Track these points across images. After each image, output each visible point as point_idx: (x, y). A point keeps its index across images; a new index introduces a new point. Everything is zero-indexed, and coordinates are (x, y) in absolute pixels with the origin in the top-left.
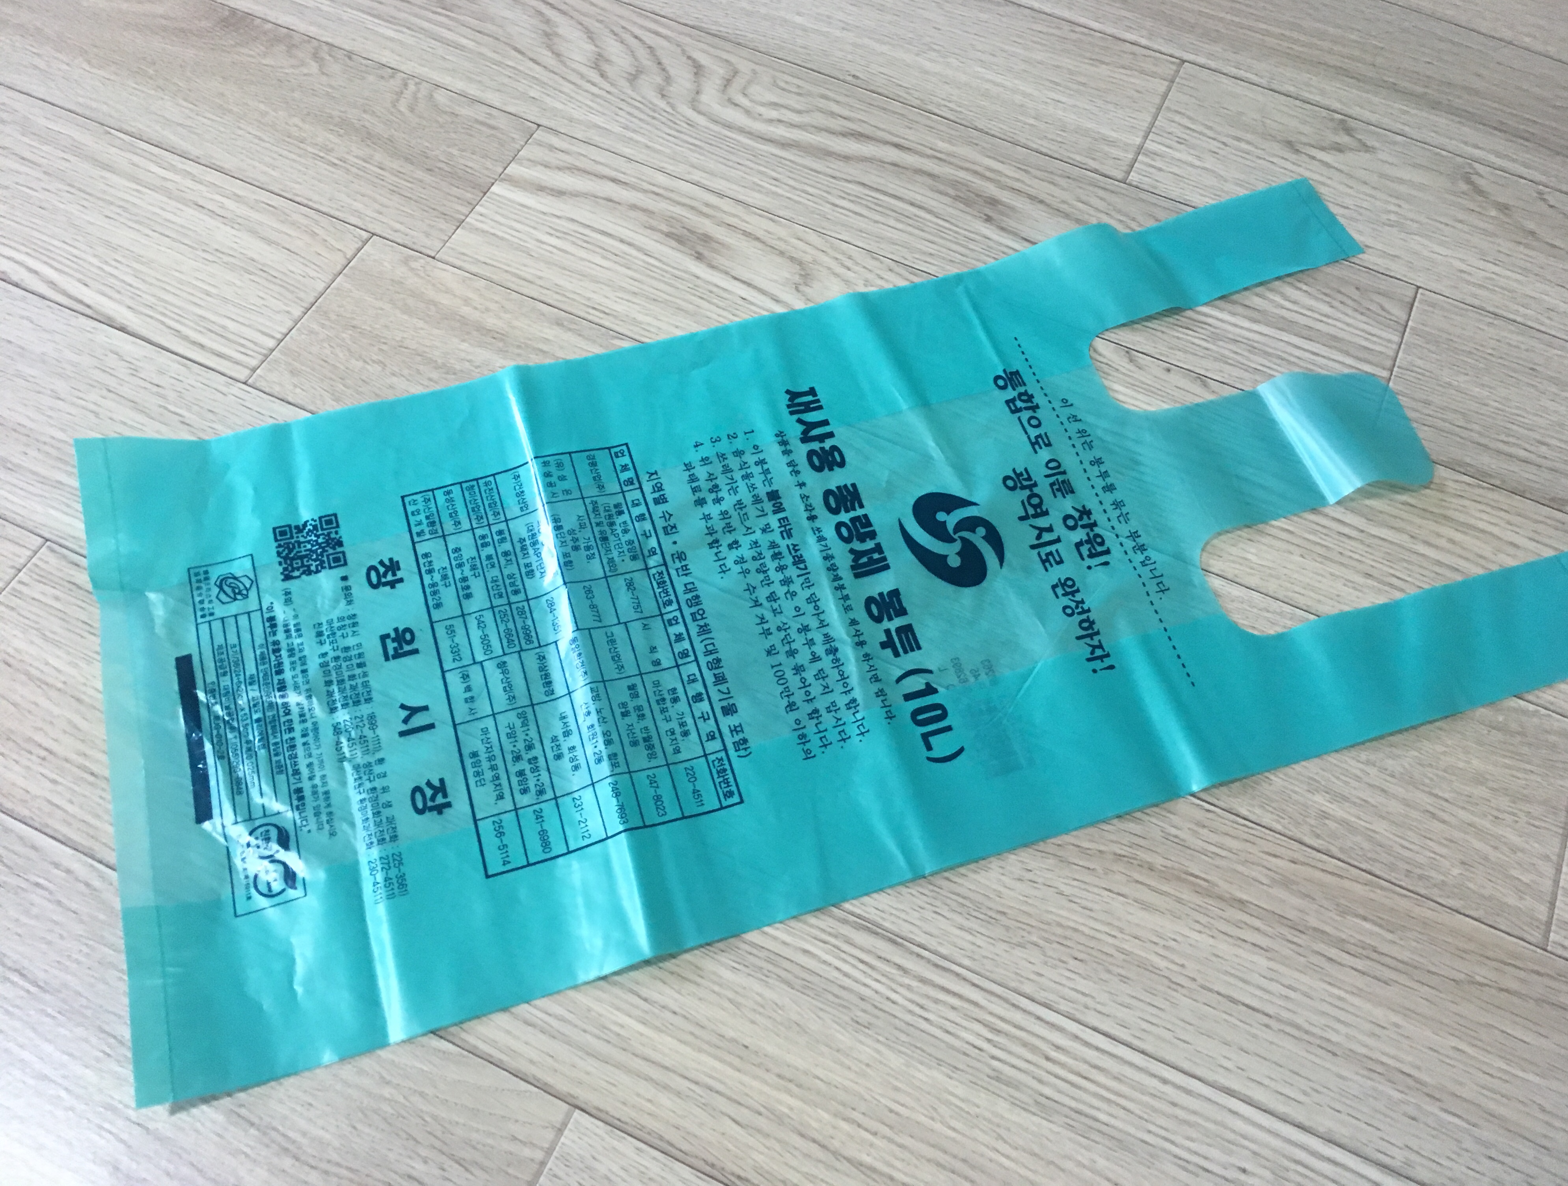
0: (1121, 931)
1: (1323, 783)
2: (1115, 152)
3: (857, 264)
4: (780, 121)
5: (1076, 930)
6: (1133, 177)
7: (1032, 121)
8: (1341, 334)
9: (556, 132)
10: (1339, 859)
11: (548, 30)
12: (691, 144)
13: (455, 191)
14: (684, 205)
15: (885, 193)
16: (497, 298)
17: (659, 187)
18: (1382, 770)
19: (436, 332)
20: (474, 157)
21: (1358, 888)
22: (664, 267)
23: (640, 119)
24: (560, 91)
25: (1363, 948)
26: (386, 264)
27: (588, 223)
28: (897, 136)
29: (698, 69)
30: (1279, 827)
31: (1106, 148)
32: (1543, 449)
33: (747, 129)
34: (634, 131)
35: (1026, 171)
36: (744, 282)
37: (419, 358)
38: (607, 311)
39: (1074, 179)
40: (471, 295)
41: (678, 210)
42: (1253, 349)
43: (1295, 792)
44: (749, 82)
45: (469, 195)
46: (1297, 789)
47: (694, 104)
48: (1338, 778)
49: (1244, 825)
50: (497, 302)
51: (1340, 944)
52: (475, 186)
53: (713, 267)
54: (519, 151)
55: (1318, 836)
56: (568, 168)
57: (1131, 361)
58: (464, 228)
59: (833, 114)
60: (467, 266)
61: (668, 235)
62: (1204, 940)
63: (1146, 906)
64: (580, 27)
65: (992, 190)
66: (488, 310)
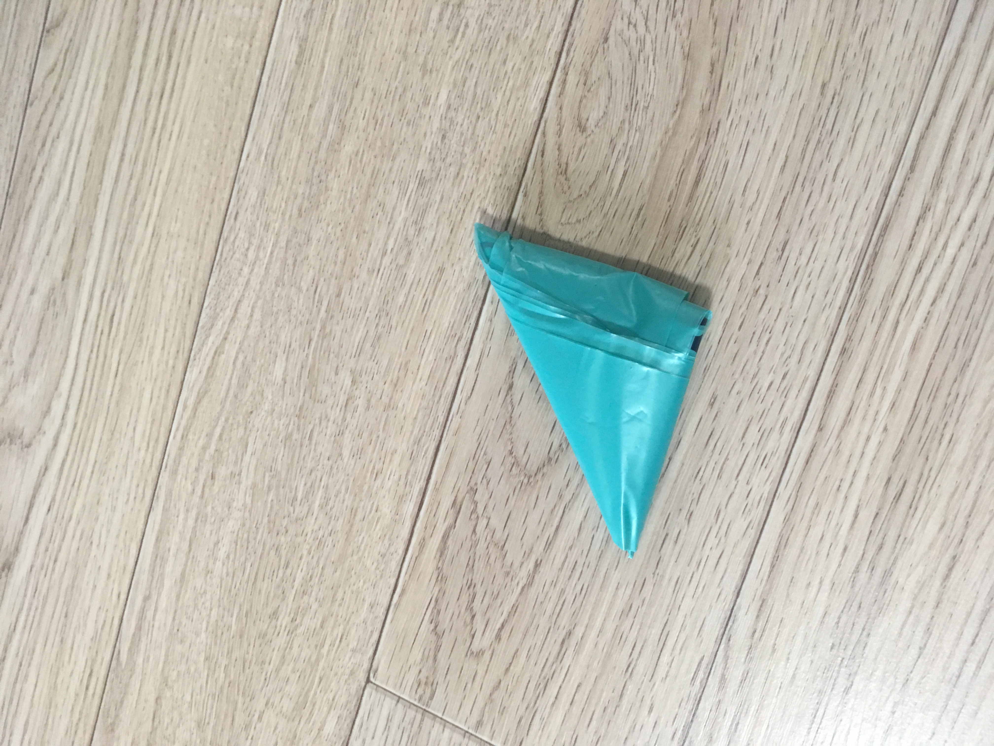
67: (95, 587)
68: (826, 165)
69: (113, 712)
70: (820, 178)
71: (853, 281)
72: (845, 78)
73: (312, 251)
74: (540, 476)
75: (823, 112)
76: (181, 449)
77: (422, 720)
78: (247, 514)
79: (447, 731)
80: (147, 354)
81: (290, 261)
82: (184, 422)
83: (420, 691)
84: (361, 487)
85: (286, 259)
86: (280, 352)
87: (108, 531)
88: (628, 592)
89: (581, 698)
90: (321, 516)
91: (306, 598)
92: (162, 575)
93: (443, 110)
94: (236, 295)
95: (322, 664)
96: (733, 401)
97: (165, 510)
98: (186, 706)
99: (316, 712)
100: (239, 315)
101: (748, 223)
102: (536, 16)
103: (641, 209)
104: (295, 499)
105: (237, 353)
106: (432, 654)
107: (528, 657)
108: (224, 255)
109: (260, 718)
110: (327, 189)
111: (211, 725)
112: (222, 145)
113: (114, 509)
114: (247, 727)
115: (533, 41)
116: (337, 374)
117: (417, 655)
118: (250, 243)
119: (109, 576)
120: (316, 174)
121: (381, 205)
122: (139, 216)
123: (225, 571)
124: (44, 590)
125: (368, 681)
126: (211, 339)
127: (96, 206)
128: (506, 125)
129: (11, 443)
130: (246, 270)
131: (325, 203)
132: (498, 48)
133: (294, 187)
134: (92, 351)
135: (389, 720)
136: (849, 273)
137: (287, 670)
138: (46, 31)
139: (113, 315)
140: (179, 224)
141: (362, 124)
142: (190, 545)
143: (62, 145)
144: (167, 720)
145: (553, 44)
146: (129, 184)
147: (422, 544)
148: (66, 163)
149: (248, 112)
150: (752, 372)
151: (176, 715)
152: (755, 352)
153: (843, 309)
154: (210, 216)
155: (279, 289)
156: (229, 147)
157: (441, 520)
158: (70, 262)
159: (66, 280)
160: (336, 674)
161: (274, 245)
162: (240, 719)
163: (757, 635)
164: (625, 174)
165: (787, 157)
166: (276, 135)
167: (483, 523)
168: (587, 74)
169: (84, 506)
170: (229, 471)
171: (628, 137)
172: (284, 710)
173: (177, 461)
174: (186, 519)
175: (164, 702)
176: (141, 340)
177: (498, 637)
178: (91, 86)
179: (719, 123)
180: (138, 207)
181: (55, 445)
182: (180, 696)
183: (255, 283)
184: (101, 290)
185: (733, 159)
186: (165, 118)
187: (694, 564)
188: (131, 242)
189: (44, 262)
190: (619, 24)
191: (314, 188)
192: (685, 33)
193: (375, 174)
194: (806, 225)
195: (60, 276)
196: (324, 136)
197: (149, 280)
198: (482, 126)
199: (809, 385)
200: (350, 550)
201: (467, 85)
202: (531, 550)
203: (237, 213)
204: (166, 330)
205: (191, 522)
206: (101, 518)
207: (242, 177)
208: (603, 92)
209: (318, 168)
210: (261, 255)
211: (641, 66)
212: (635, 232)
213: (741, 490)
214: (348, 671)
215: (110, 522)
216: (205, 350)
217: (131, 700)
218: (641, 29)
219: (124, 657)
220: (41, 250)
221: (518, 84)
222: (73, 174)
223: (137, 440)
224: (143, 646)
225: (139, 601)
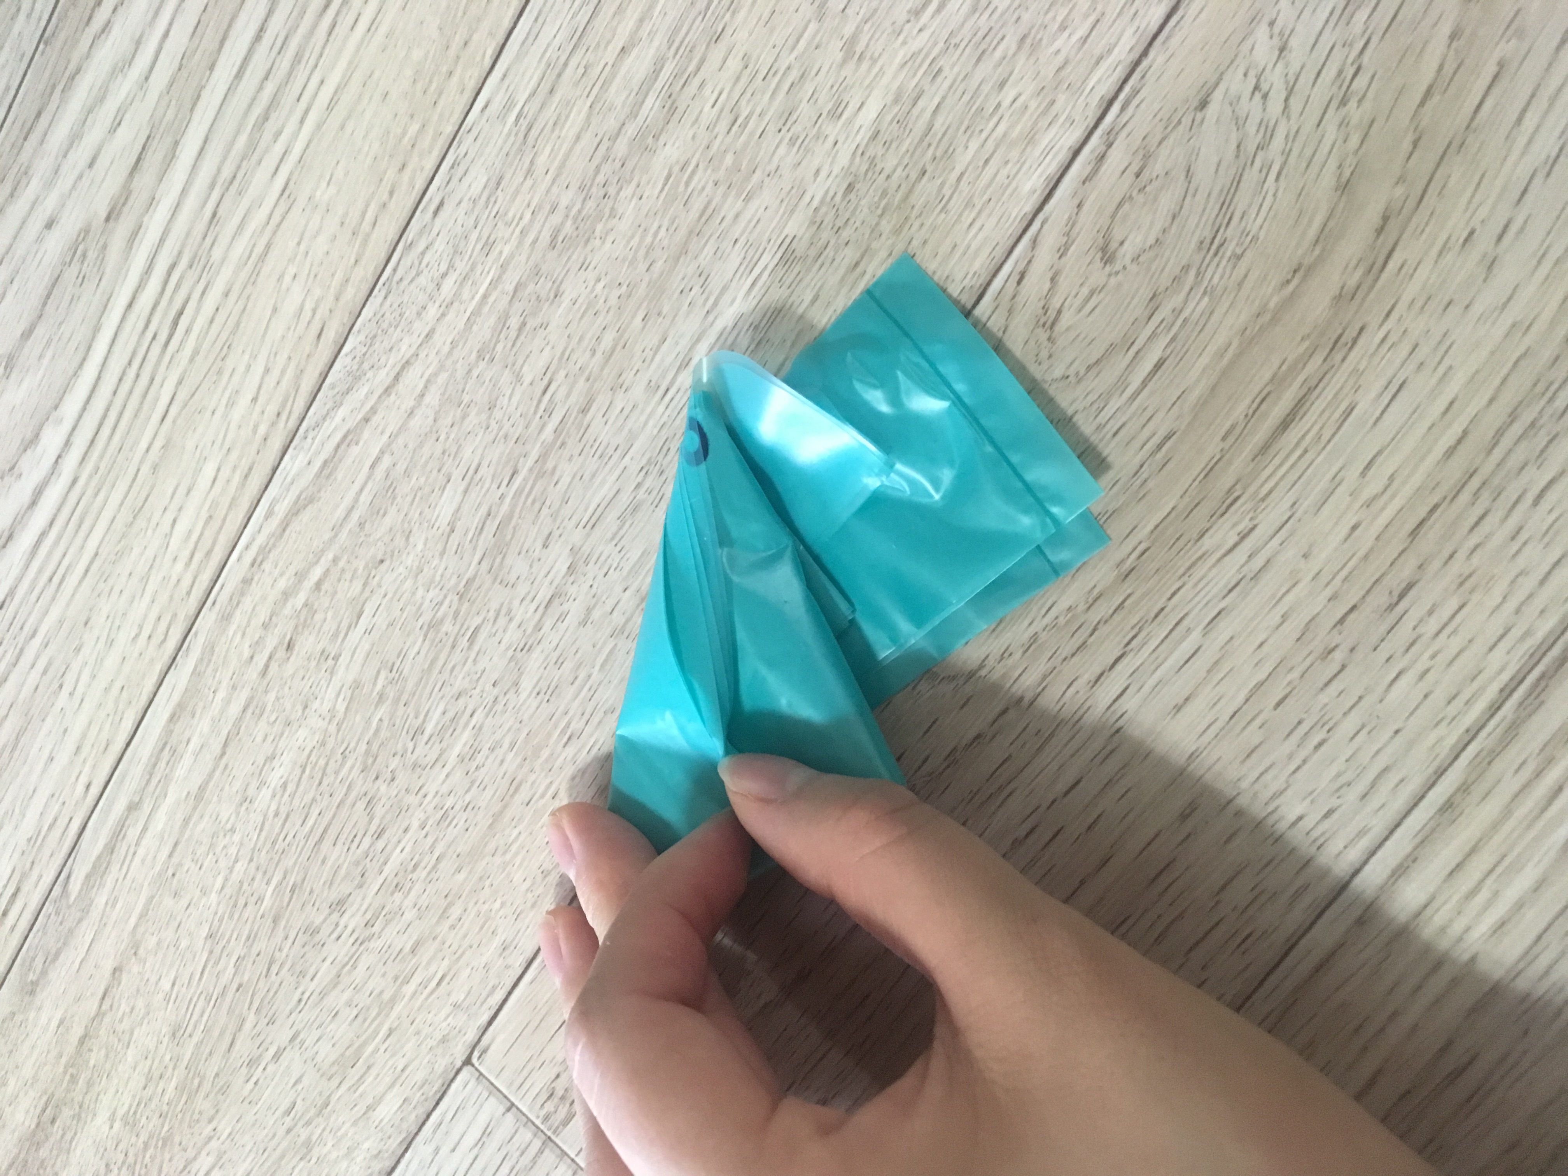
67: (51, 759)
68: (1530, 472)
69: (38, 964)
70: (1512, 492)
71: (1506, 692)
73: (558, 315)
76: (247, 581)
77: (541, 1151)
78: (333, 728)
80: (224, 401)
81: (514, 322)
82: (260, 540)
83: (550, 1107)
84: (538, 750)
85: (507, 316)
86: (457, 475)
87: (94, 677)
90: (459, 774)
91: (398, 896)
92: (167, 778)
93: (863, 136)
94: (405, 349)
95: (399, 1008)
97: (196, 673)
98: (161, 996)
99: (370, 1079)
100: (400, 387)
101: (1354, 528)
102: (1086, 16)
103: (1168, 438)
104: (419, 730)
105: (382, 452)
108: (400, 273)
109: (277, 1057)
110: (612, 214)
111: (195, 1039)
112: (444, 69)
113: (110, 642)
114: (252, 1063)
115: (1066, 62)
116: (545, 546)
118: (451, 266)
119: (79, 749)
120: (601, 179)
121: (704, 276)
122: (267, 151)
123: (273, 807)
125: (468, 1062)
126: (341, 413)
127: (192, 110)
128: (969, 204)
130: (432, 311)
131: (603, 239)
132: (998, 54)
133: (555, 190)
134: (130, 363)
135: (486, 1132)
136: (1505, 677)
137: (338, 999)
139: (180, 313)
140: (332, 190)
141: (709, 114)
142: (226, 744)
144: (124, 1007)
145: (1103, 80)
146: (261, 88)
149: (507, 23)
151: (140, 1004)
152: (1290, 757)
153: (1472, 734)
154: (391, 193)
155: (482, 365)
156: (455, 79)
158: (125, 194)
159: (112, 223)
160: (418, 1033)
161: (494, 284)
162: (244, 1047)
164: (1158, 366)
165: (1465, 433)
166: (545, 87)
168: (1147, 157)
169: (61, 622)
170: (319, 648)
171: (1186, 301)
172: (319, 1059)
173: (235, 600)
174: (228, 701)
175: (125, 977)
176: (220, 372)
179: (1362, 329)
180: (268, 135)
181: (34, 503)
182: (153, 980)
183: (442, 339)
184: (170, 261)
185: (1367, 404)
188: (240, 193)
189: (80, 177)
190: (1236, 83)
191: (591, 204)
192: (1355, 143)
193: (707, 214)
194: (1457, 567)
195: (103, 211)
196: (633, 114)
197: (256, 272)
198: (926, 191)
200: (491, 846)
201: (921, 104)
203: (441, 204)
204: (267, 371)
205: (235, 709)
206: (85, 651)
207: (466, 142)
208: (1167, 202)
209: (606, 169)
210: (466, 294)
211: (1252, 176)
212: (1144, 473)
214: (438, 1036)
215: (100, 661)
216: (328, 427)
217: (72, 957)
218: (1275, 105)
219: (75, 886)
220: (81, 154)
221: (1015, 134)
222: (166, 35)
223: (175, 542)
224: (109, 880)
225: (120, 806)
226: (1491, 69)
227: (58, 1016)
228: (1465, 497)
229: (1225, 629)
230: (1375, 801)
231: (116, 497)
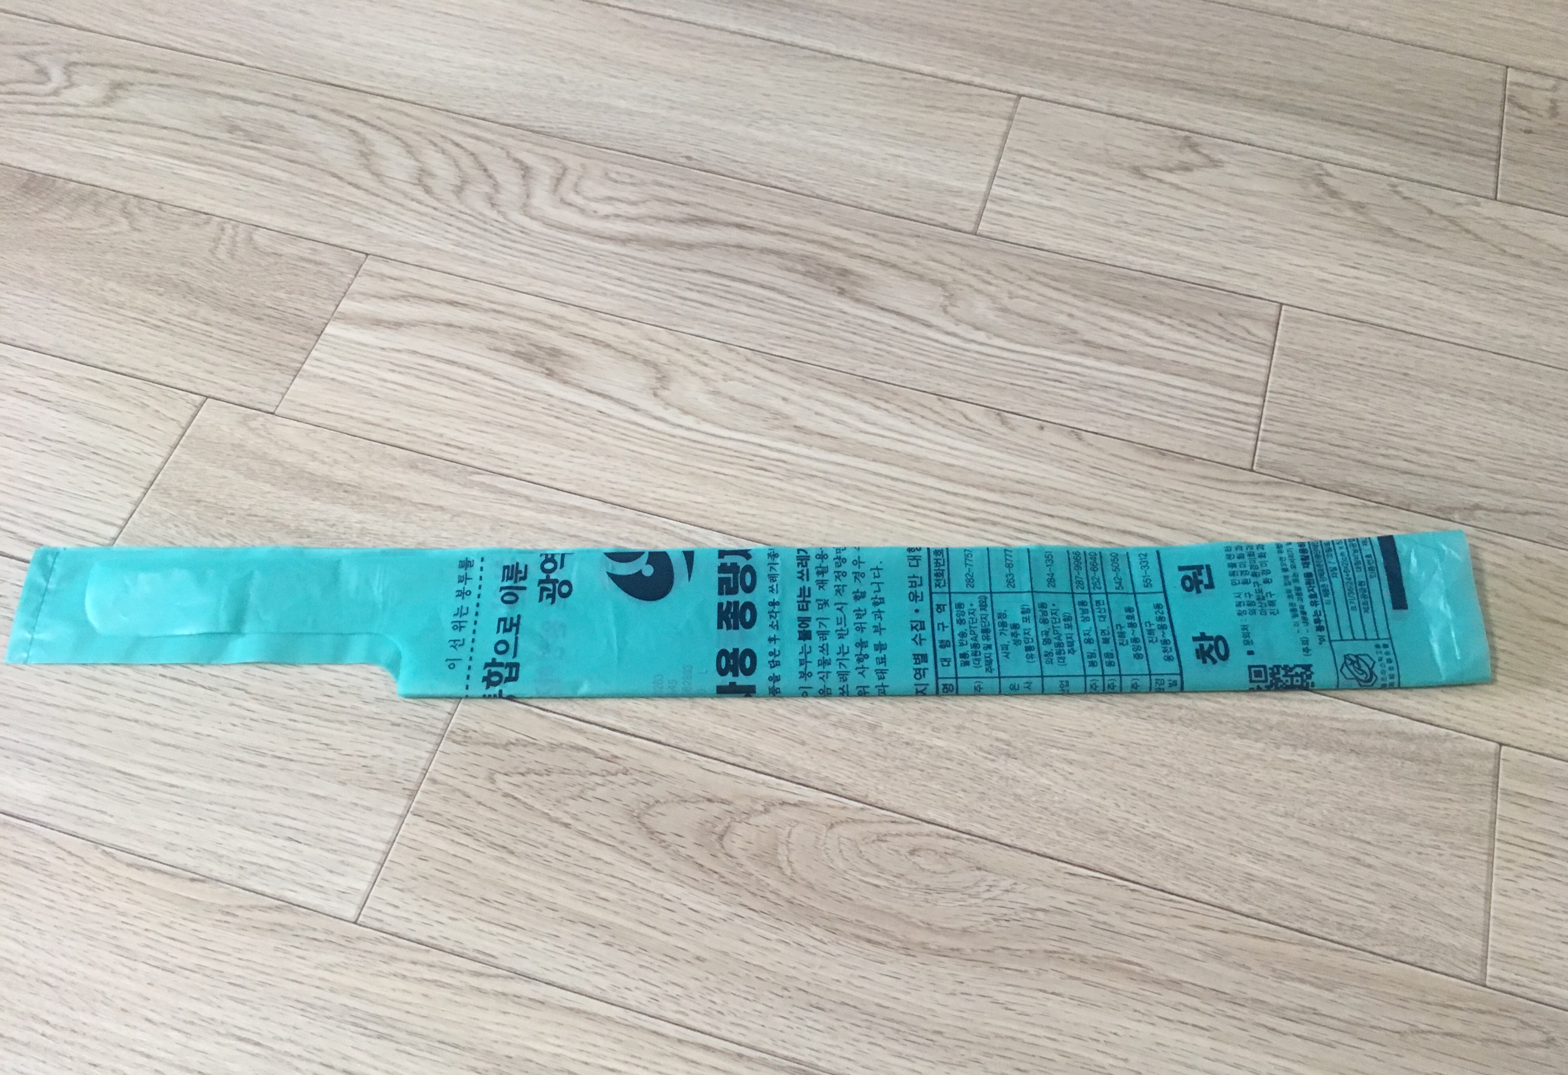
0: (1060, 1032)
1: (1245, 843)
2: (961, 202)
3: (714, 358)
4: (617, 216)
5: (1013, 1039)
6: (983, 227)
7: (873, 181)
8: (1209, 365)
9: (386, 259)
10: (1269, 922)
11: (365, 150)
12: (526, 252)
13: (288, 338)
14: (528, 319)
15: (734, 279)
16: (345, 448)
17: (499, 304)
18: (1301, 820)
19: (284, 494)
20: (304, 298)
21: (1293, 951)
22: (515, 389)
23: (472, 234)
24: (387, 215)
25: (1303, 1012)
26: (224, 428)
27: (429, 353)
28: (738, 215)
29: (526, 171)
30: (1205, 897)
31: (952, 200)
32: (1423, 457)
33: (583, 229)
34: (466, 247)
35: (874, 235)
36: (599, 394)
37: (270, 525)
38: (462, 445)
39: (924, 238)
40: (317, 448)
41: (522, 326)
42: (1124, 393)
43: (1218, 857)
44: (580, 178)
45: (303, 341)
46: (1219, 854)
47: (525, 209)
48: (1259, 836)
49: (1171, 900)
50: (345, 452)
51: (1280, 1012)
52: (308, 329)
53: (565, 382)
54: (350, 285)
55: (1245, 900)
56: (403, 296)
57: (1004, 422)
58: (302, 376)
59: (670, 201)
60: (308, 417)
61: (517, 354)
62: (1144, 1029)
63: (1082, 1002)
64: (398, 142)
65: (843, 261)
66: (336, 462)
67: (536, 452)
68: (881, 1036)
69: (428, 467)
70: (872, 1033)
71: (793, 1060)
72: (946, 1048)
74: (639, 825)
75: (921, 1033)
77: (434, 734)
79: (426, 755)
82: (677, 530)
83: (459, 732)
87: (585, 465)
88: (546, 898)
89: (460, 863)
92: (548, 512)
93: (929, 743)
96: (701, 974)
97: (604, 515)
101: (839, 980)
102: (997, 814)
103: (850, 899)
106: (491, 741)
107: (491, 820)
113: (604, 470)
115: (978, 811)
117: (489, 728)
119: (546, 465)
122: (846, 493)
124: (531, 407)
129: (658, 378)
132: (976, 785)
134: (736, 451)
136: (799, 1057)
138: (999, 412)
139: (766, 470)
143: (906, 427)
144: (423, 516)
145: (978, 829)
146: (873, 485)
147: (580, 731)
148: (890, 430)
150: (723, 988)
151: (428, 524)
152: (738, 990)
153: (772, 1053)
157: (601, 746)
158: (809, 432)
159: (795, 429)
163: (516, 999)
164: (878, 886)
165: (889, 1008)
167: (599, 780)
168: (953, 854)
169: (604, 443)
171: (904, 887)
173: (644, 525)
174: (597, 533)
175: (440, 513)
176: (745, 494)
177: (506, 795)
178: (953, 452)
179: (915, 956)
180: (855, 492)
181: (656, 418)
184: (788, 460)
185: (887, 968)
186: (925, 516)
187: (572, 949)
188: (826, 486)
189: (809, 409)
190: (990, 878)
192: (982, 928)
194: (836, 1024)
195: (797, 424)
197: (795, 501)
198: (916, 774)
199: (714, 1031)
201: (947, 760)
202: (578, 820)
204: (754, 515)
206: (596, 458)
208: (939, 868)
211: (959, 896)
212: (833, 895)
213: (632, 984)
215: (593, 466)
217: (439, 484)
218: (987, 895)
219: (476, 478)
220: (819, 407)
221: (947, 802)
222: (882, 436)
223: (662, 490)
224: (487, 495)
225: (526, 492)
226: (1023, 968)
227: (404, 483)
228: (865, 1017)
229: (782, 947)
230: (731, 1028)
231: (673, 458)
